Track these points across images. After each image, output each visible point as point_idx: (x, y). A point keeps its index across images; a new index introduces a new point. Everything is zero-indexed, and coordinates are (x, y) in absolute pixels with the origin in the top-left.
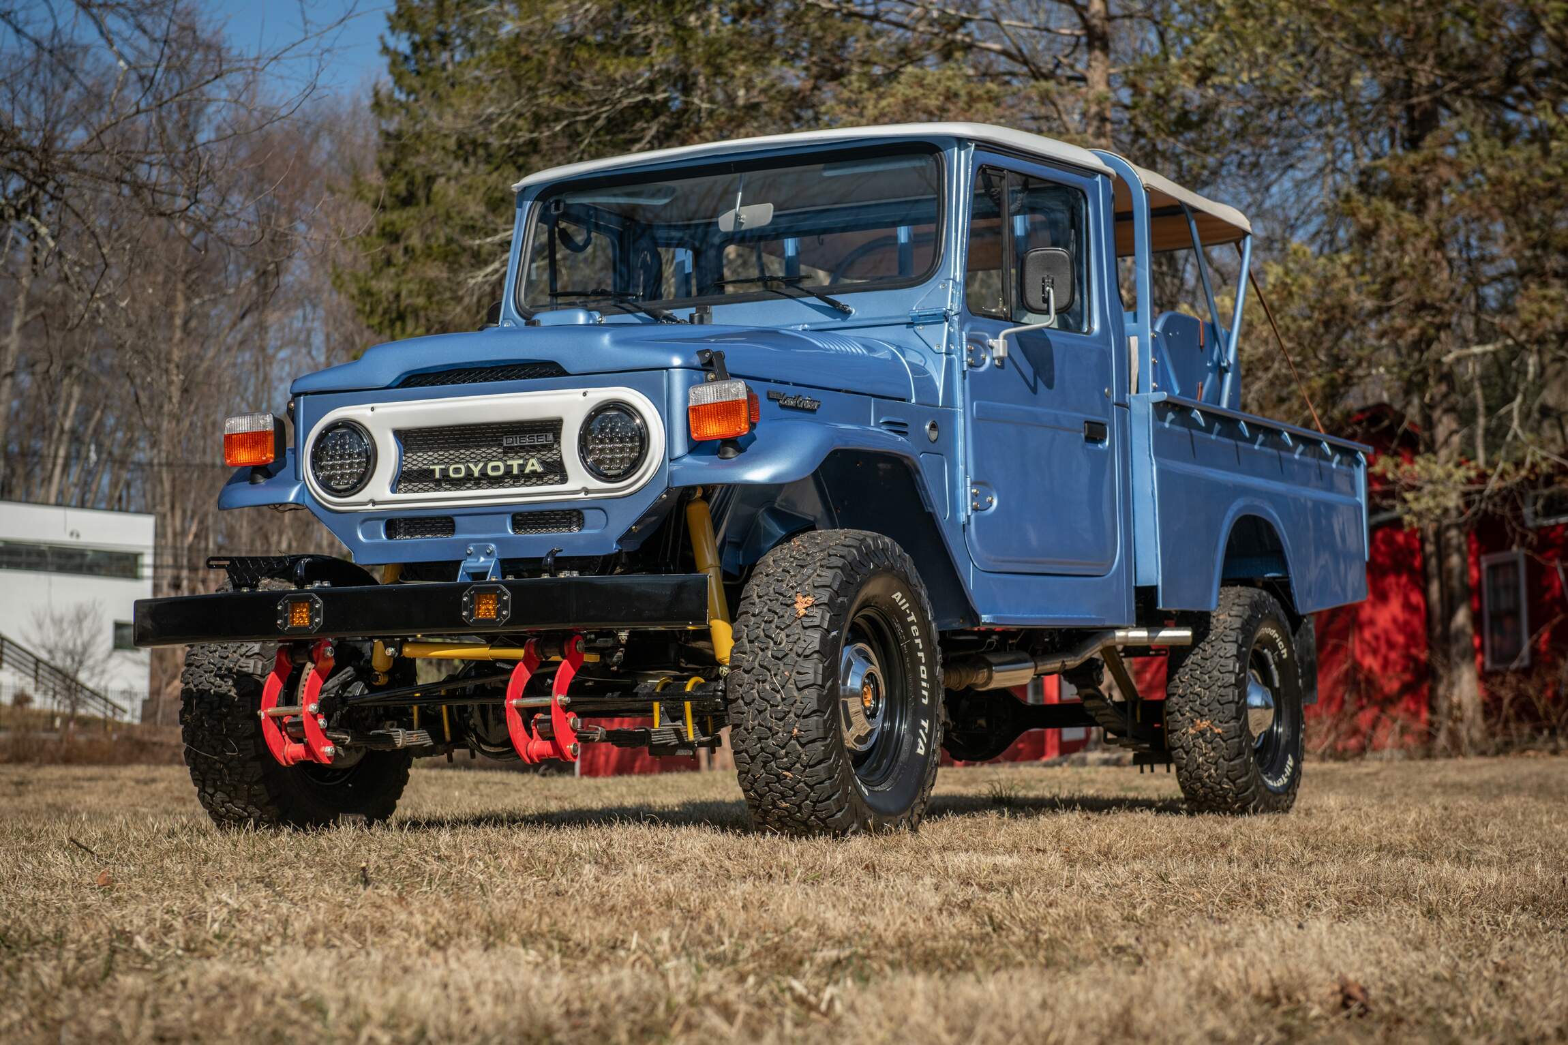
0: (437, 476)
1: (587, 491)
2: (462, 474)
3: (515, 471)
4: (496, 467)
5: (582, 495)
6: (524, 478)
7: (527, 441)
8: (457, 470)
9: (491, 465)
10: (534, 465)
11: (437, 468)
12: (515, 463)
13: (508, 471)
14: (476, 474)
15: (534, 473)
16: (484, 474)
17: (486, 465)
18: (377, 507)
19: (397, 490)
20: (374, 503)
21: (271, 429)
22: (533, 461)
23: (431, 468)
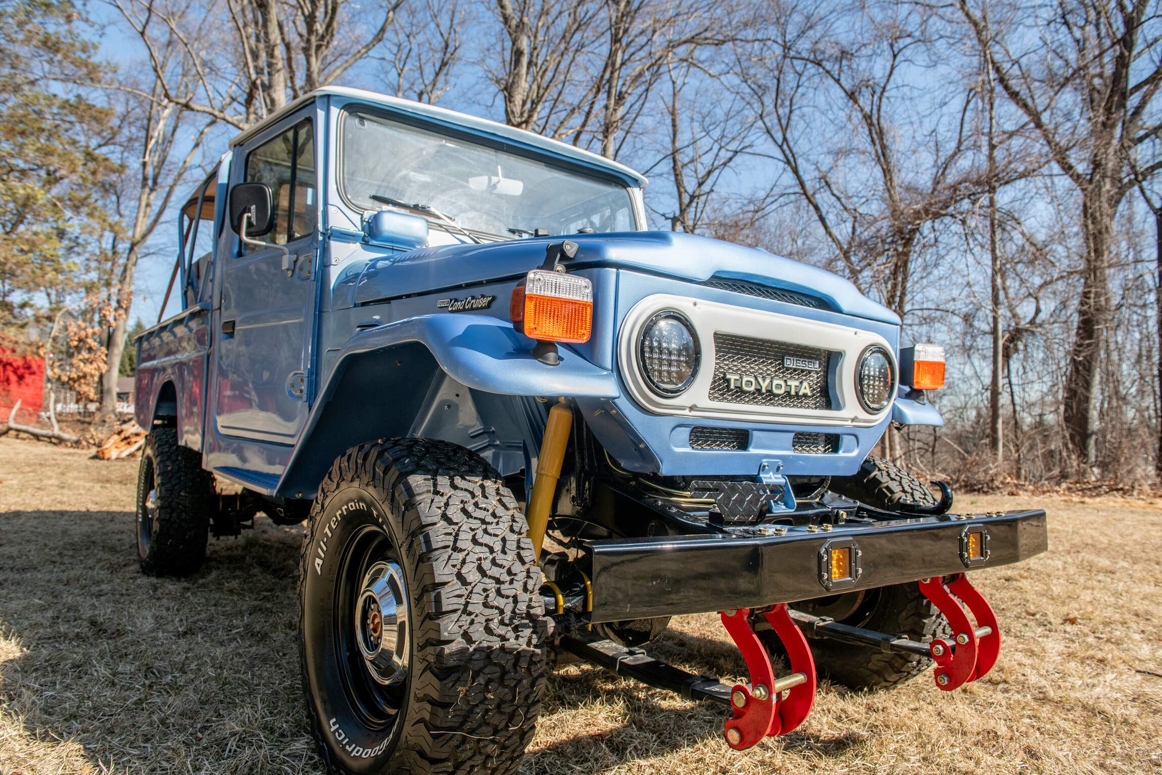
0: (732, 387)
1: (854, 419)
2: (753, 388)
4: (779, 385)
5: (849, 423)
6: (798, 399)
7: (800, 363)
8: (749, 383)
9: (774, 382)
10: (805, 389)
11: (733, 378)
12: (793, 383)
13: (788, 393)
14: (764, 389)
15: (805, 395)
16: (770, 391)
17: (771, 382)
18: (693, 413)
19: (712, 397)
20: (692, 408)
21: (590, 300)
22: (805, 384)
23: (728, 376)
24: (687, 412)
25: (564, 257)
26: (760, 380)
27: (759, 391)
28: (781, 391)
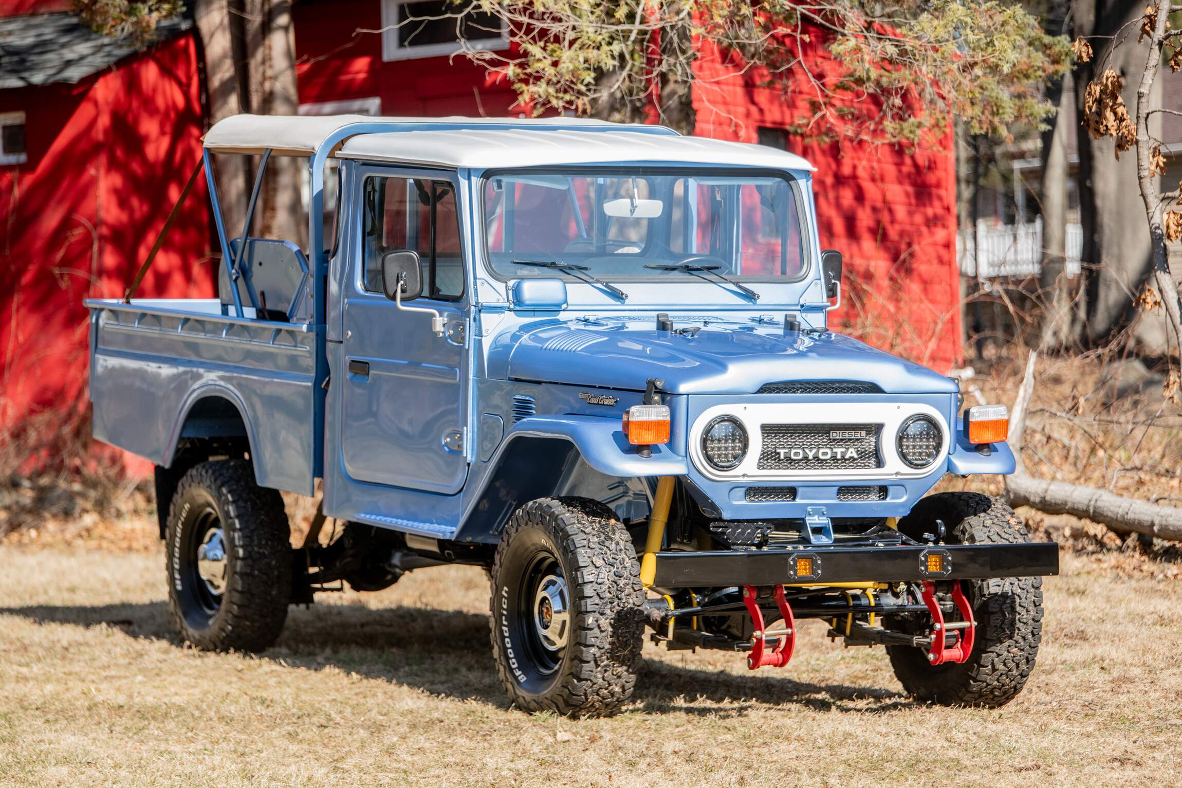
0: (782, 457)
1: (897, 474)
2: (800, 457)
3: (839, 457)
4: (825, 453)
5: (894, 477)
6: (844, 462)
7: (847, 436)
8: (797, 453)
9: (821, 451)
10: (852, 453)
11: (782, 452)
12: (839, 451)
13: (834, 458)
14: (811, 457)
15: (852, 459)
16: (816, 458)
17: (818, 451)
18: (746, 479)
19: (760, 467)
20: (744, 475)
21: (668, 418)
22: (851, 450)
23: (778, 451)
24: (741, 479)
25: (656, 388)
26: (807, 451)
27: (806, 458)
28: (829, 457)
